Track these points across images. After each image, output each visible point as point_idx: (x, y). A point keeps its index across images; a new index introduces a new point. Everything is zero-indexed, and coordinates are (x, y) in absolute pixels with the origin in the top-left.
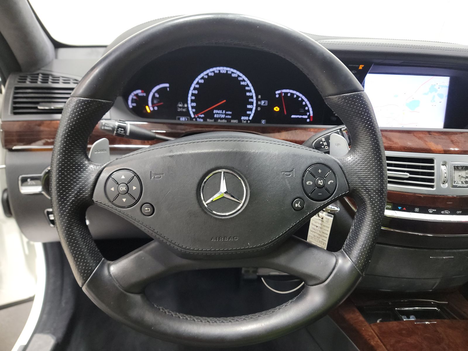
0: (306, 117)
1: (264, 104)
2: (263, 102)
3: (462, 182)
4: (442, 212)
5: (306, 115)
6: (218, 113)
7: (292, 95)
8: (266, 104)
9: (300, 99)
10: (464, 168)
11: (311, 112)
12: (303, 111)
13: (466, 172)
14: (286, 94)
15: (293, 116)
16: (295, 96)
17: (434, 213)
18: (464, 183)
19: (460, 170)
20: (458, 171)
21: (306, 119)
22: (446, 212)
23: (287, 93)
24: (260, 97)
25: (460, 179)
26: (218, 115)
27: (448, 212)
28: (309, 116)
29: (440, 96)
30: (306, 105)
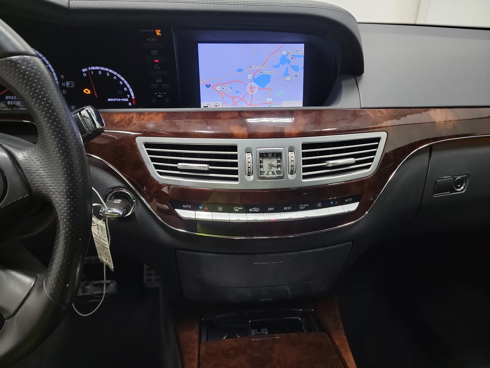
0: (127, 100)
1: (69, 86)
2: (68, 84)
3: (273, 173)
4: (251, 210)
5: (127, 97)
6: (11, 100)
7: (104, 72)
8: (73, 86)
9: (115, 78)
10: (275, 155)
11: (132, 94)
12: (122, 93)
13: (278, 160)
14: (96, 71)
15: (109, 100)
16: (108, 75)
17: (240, 212)
18: (276, 173)
19: (270, 158)
20: (268, 159)
21: (127, 102)
22: (255, 209)
23: (98, 71)
24: (62, 77)
25: (271, 169)
26: (12, 102)
27: (257, 209)
28: (130, 99)
29: (295, 68)
30: (124, 85)
